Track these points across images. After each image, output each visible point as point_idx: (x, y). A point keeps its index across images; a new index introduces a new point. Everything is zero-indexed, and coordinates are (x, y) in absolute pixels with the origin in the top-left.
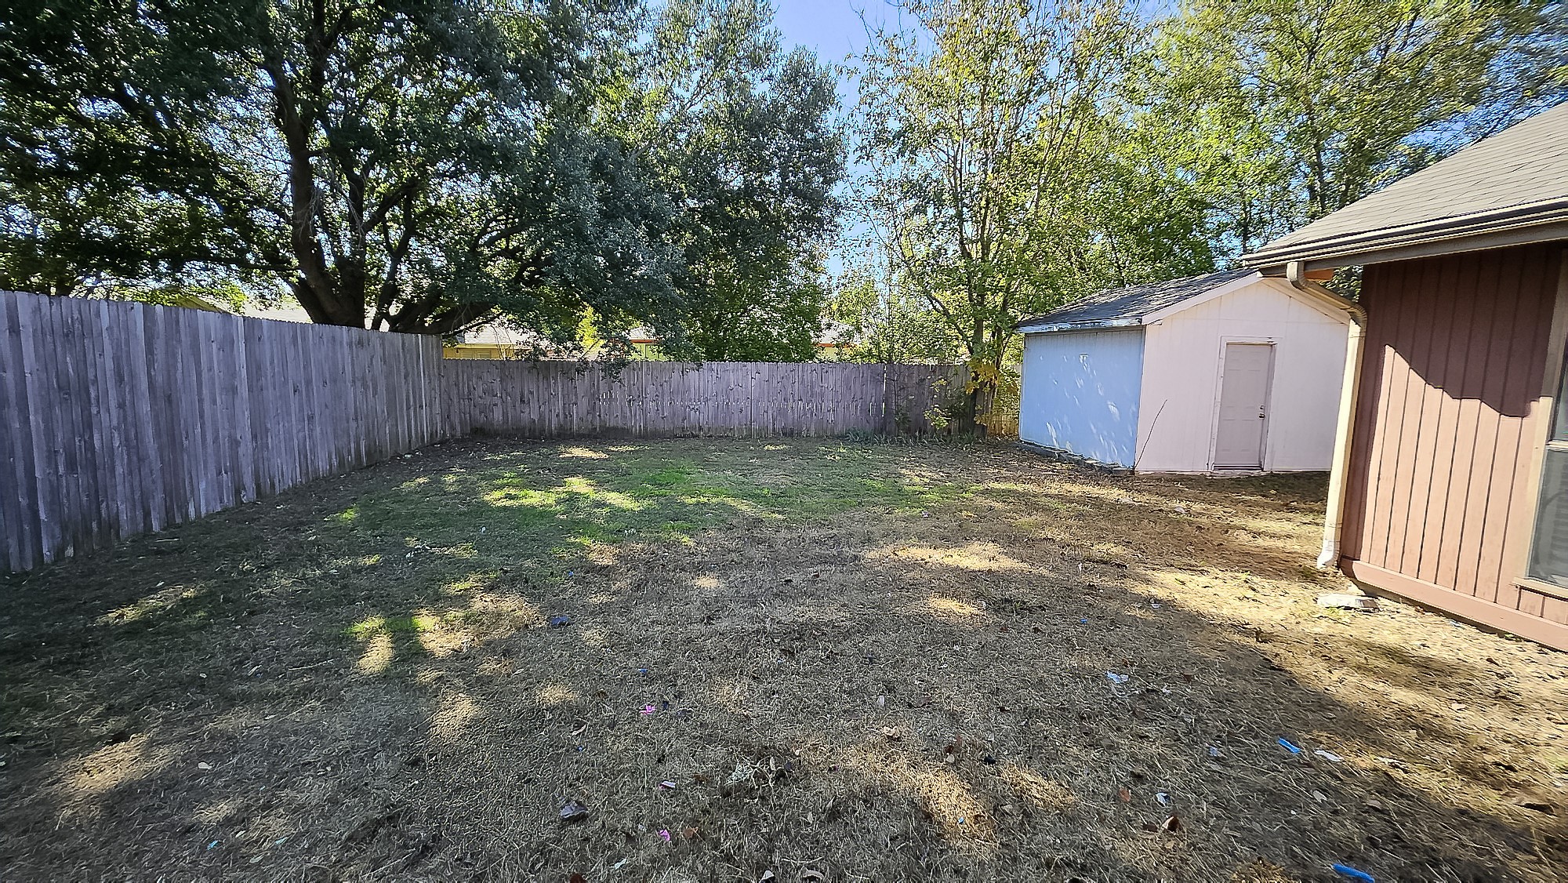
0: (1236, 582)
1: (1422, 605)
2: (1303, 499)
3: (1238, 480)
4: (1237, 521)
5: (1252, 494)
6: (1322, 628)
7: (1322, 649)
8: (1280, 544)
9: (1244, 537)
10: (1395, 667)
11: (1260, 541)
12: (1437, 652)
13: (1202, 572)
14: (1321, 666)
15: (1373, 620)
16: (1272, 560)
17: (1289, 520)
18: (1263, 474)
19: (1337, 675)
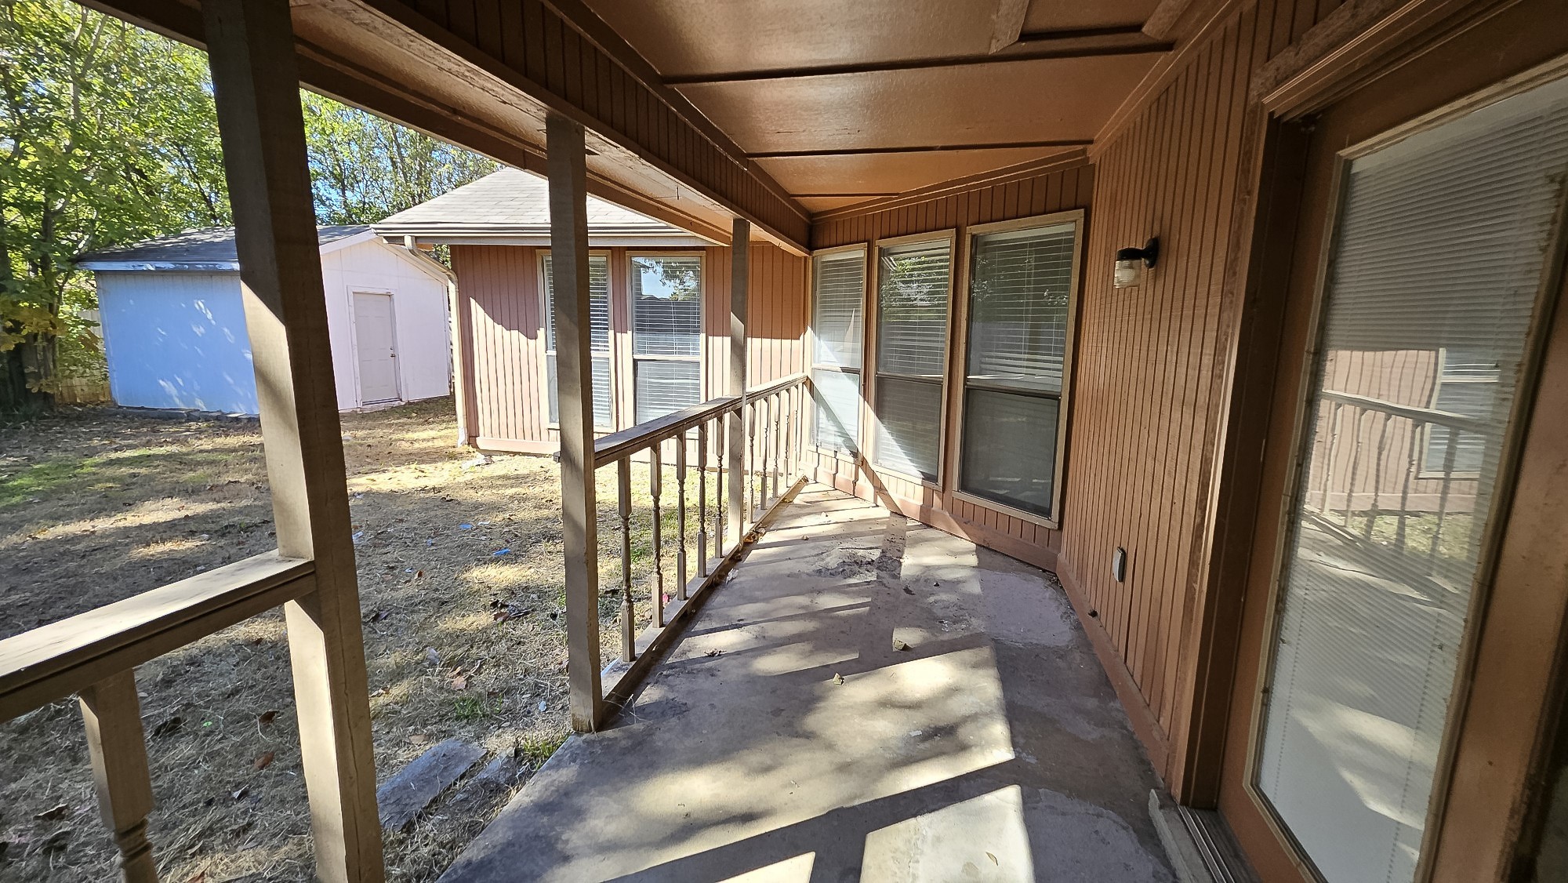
0: (410, 470)
1: (512, 452)
2: (436, 416)
3: (384, 411)
4: (394, 437)
5: (398, 419)
6: (469, 477)
7: (470, 485)
8: (430, 444)
9: (405, 445)
10: (505, 482)
11: (416, 445)
12: (522, 471)
13: (384, 471)
14: (472, 492)
15: (492, 466)
16: (427, 454)
17: (432, 429)
18: (403, 404)
19: (480, 493)
